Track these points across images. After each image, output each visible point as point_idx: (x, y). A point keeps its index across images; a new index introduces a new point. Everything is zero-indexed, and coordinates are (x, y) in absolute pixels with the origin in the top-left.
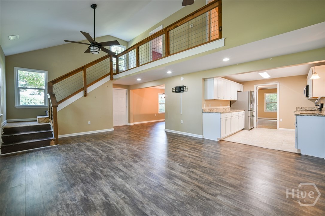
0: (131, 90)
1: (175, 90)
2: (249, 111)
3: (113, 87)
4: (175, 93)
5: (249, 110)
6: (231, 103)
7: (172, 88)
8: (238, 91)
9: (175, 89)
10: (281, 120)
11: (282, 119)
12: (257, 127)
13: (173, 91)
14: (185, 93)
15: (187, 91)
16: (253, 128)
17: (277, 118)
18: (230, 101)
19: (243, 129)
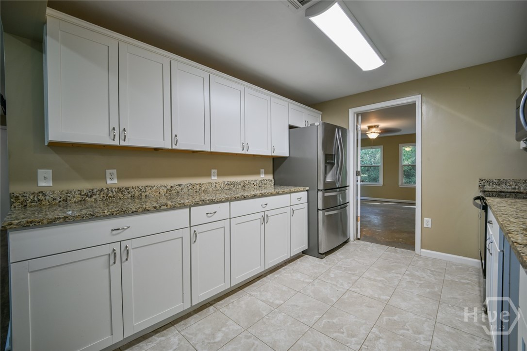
2: (320, 193)
5: (321, 187)
6: (277, 163)
8: (291, 127)
10: (428, 222)
11: (430, 220)
12: (359, 237)
16: (346, 242)
17: (415, 199)
18: (273, 158)
19: (304, 253)
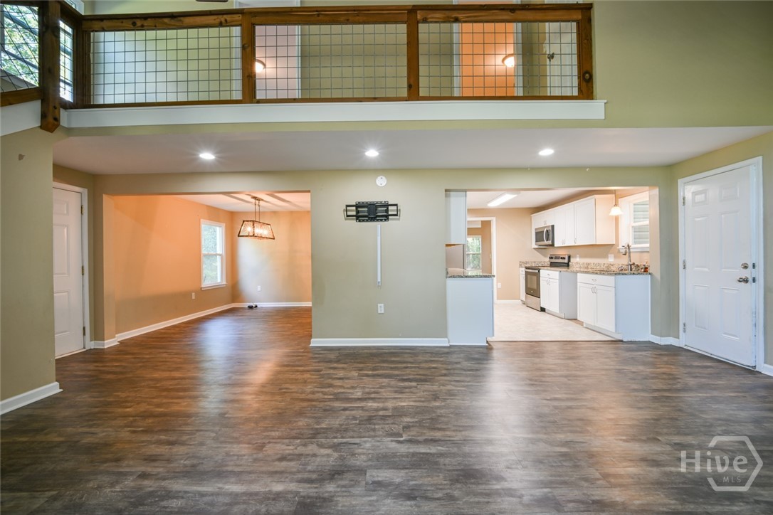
0: (105, 197)
1: (354, 213)
3: (54, 181)
4: (353, 222)
7: (347, 206)
9: (354, 208)
10: (500, 285)
13: (348, 216)
14: (392, 222)
15: (399, 219)
